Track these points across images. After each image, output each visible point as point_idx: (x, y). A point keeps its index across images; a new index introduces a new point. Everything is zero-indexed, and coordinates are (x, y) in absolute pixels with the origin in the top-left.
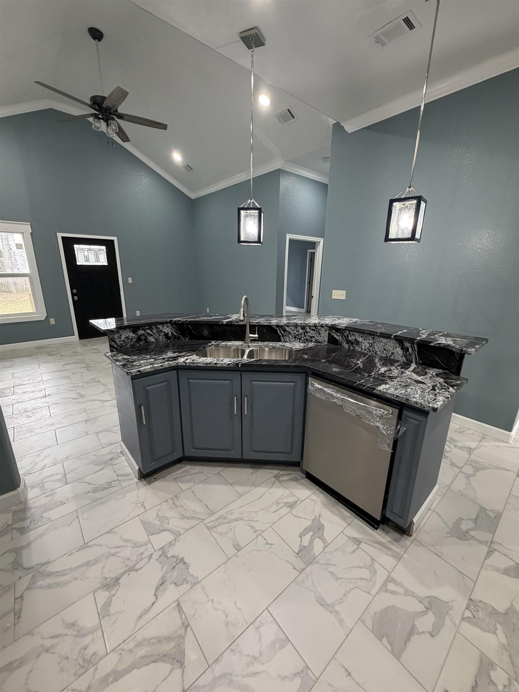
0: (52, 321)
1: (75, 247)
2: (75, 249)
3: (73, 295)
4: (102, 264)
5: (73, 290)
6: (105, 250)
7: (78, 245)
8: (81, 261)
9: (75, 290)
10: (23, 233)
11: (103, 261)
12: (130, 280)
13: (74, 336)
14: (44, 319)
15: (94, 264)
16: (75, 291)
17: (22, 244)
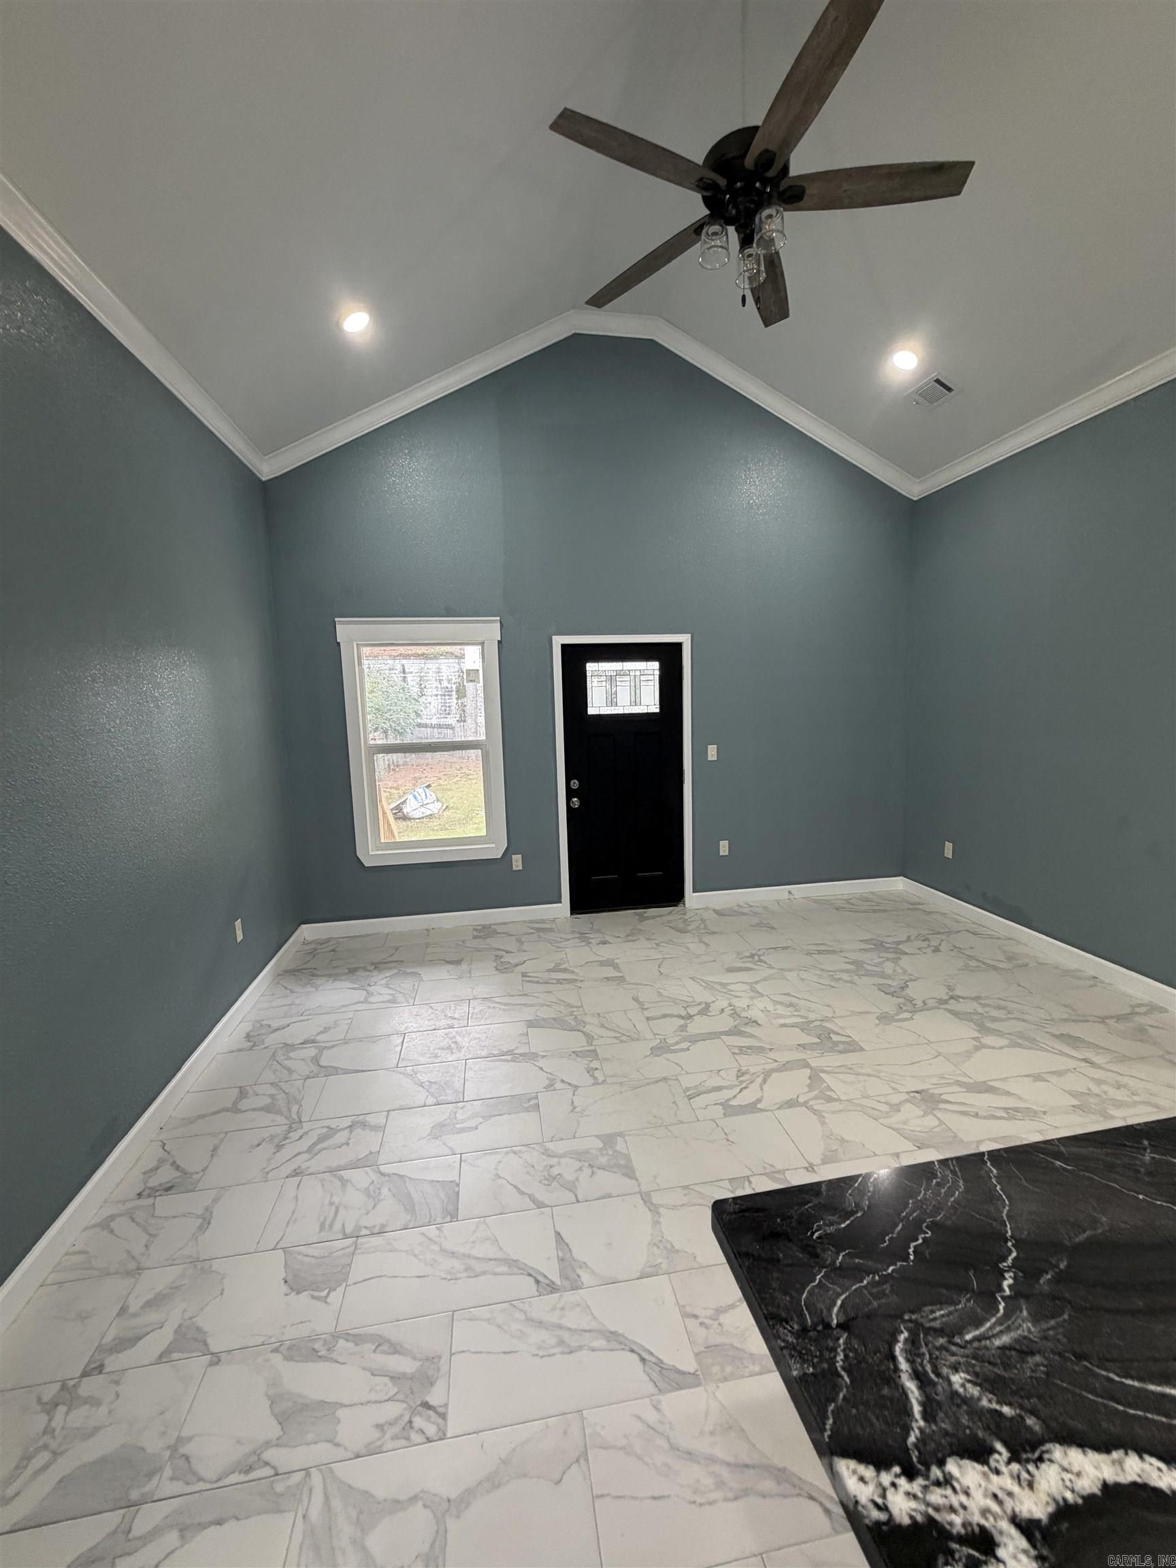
0: (517, 862)
1: (588, 668)
2: (589, 674)
3: (570, 793)
4: (645, 711)
5: (572, 782)
6: (657, 673)
7: (596, 664)
8: (597, 704)
9: (576, 781)
10: (482, 644)
11: (650, 702)
12: (712, 752)
13: (559, 905)
14: (499, 857)
15: (626, 712)
16: (575, 784)
17: (478, 670)
